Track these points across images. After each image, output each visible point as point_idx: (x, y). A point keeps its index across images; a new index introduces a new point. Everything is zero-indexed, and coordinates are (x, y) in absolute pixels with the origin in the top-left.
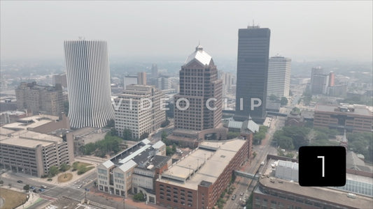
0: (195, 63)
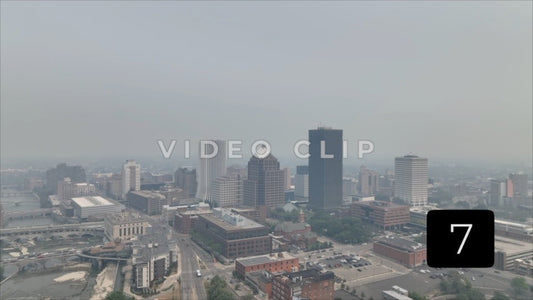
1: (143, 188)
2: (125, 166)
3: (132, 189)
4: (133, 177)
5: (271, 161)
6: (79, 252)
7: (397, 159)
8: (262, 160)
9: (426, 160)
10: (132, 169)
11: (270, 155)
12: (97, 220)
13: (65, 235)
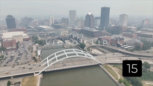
0: (88, 14)
1: (55, 23)
2: (50, 17)
3: (53, 24)
4: (52, 20)
5: (92, 15)
6: (57, 37)
7: (120, 15)
8: (90, 15)
9: (128, 15)
10: (52, 18)
11: (92, 14)
12: (51, 31)
13: (45, 34)
